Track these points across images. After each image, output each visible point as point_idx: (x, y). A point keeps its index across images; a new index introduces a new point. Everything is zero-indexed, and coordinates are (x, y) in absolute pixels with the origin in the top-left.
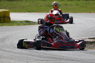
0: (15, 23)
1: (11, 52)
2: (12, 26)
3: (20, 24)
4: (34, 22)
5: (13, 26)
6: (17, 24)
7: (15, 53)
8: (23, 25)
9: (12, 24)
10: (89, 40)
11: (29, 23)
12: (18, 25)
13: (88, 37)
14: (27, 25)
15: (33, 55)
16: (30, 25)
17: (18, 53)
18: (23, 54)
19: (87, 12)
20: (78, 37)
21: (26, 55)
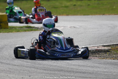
0: (14, 29)
1: (9, 64)
2: (10, 33)
3: (20, 30)
4: (36, 28)
5: (12, 32)
6: (16, 31)
7: (15, 65)
8: (24, 31)
9: (11, 31)
10: (103, 48)
11: (31, 28)
12: (18, 32)
13: (102, 45)
14: (28, 31)
15: (36, 67)
16: (32, 32)
17: (18, 66)
18: (24, 66)
19: (100, 14)
20: (90, 45)
21: (27, 67)
